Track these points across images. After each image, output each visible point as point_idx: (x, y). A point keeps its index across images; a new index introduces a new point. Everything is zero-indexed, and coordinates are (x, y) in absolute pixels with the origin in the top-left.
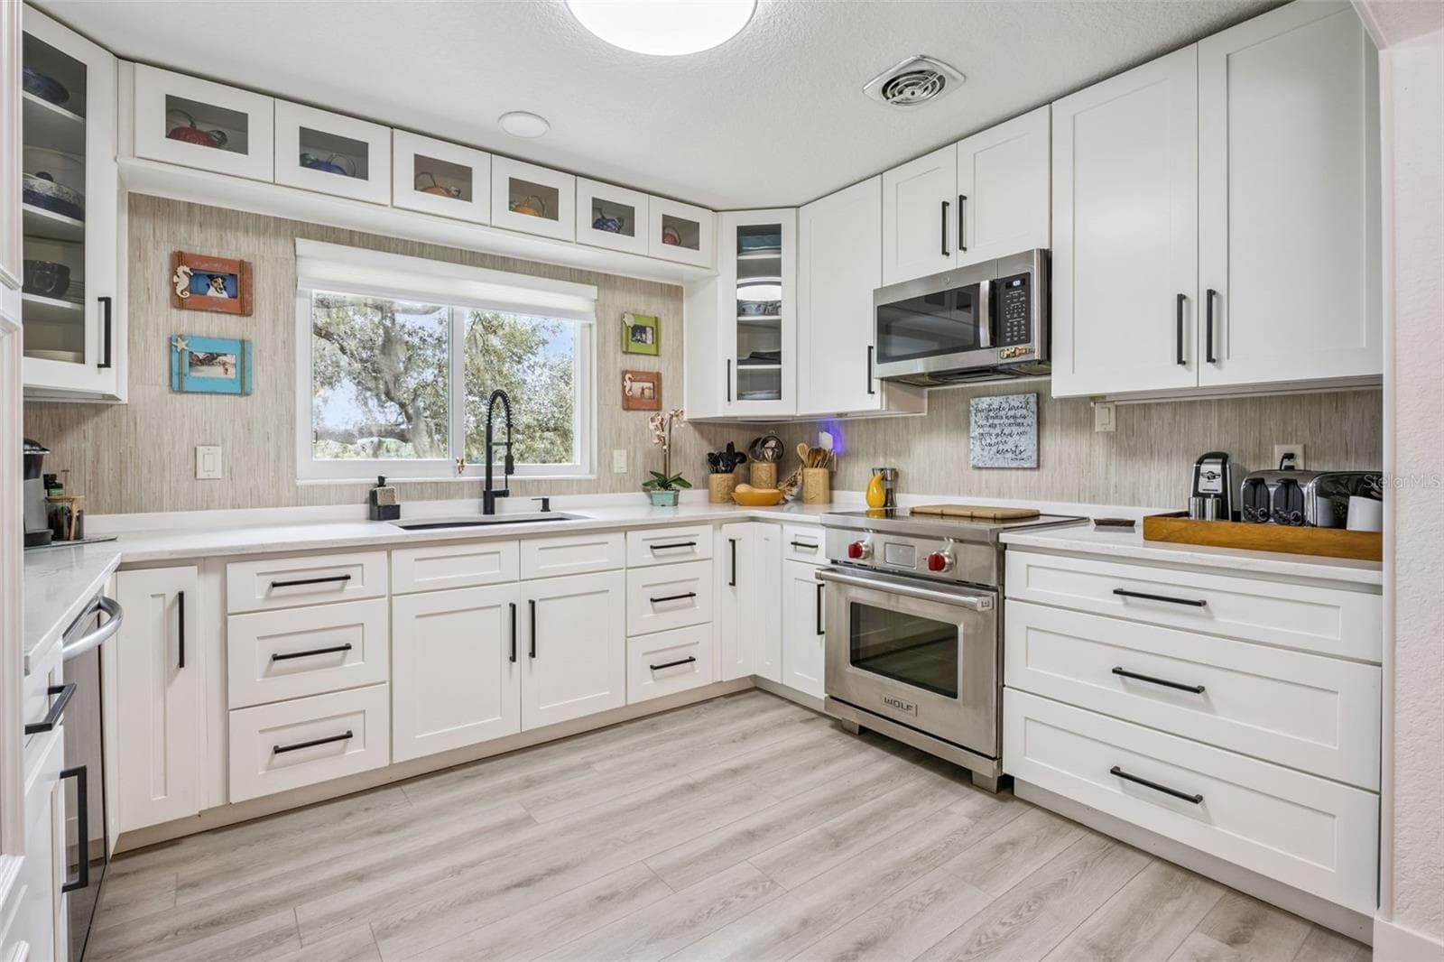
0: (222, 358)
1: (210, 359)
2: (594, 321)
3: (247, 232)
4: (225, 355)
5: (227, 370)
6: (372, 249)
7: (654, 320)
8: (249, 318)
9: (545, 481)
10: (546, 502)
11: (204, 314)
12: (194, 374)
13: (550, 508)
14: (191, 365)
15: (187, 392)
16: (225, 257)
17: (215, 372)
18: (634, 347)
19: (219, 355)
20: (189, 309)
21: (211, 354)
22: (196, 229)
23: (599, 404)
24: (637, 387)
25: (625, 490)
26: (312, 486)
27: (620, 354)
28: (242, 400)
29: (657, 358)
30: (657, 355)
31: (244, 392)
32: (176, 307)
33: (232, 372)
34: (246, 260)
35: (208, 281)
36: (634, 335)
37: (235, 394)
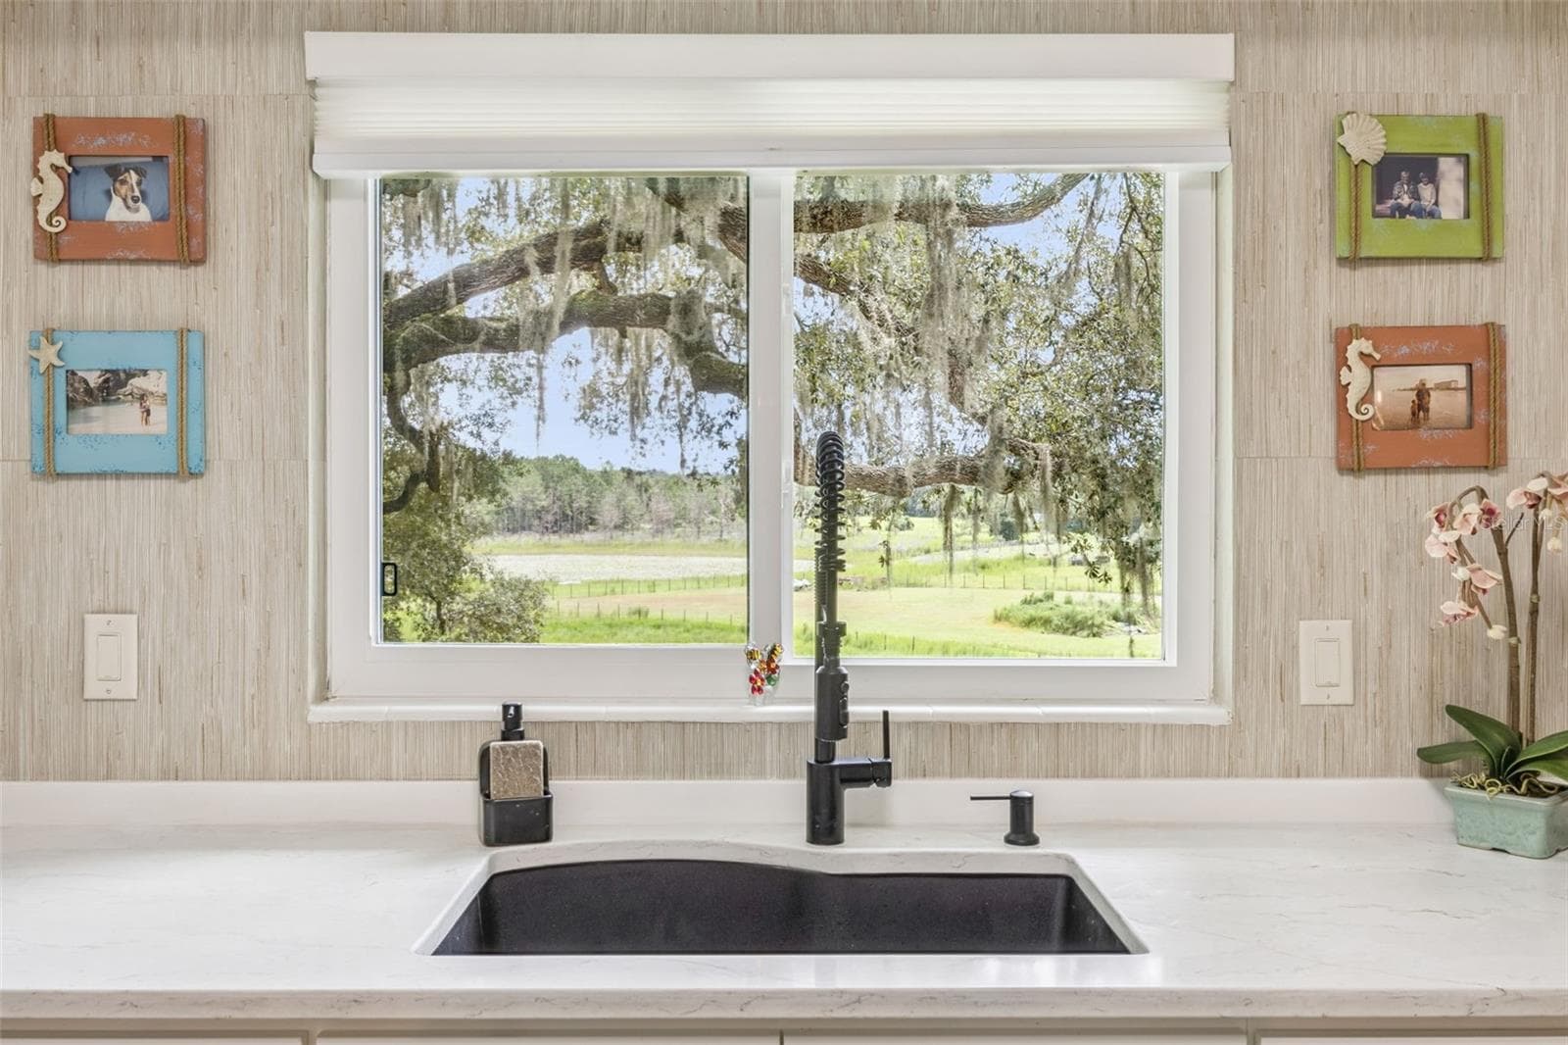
0: (137, 382)
1: (111, 387)
2: (1224, 163)
3: (197, 35)
4: (145, 373)
5: (148, 412)
6: (505, 31)
7: (1471, 126)
8: (200, 269)
9: (1037, 726)
10: (1021, 809)
11: (104, 268)
12: (78, 428)
13: (1037, 831)
14: (71, 404)
15: (68, 476)
16: (146, 116)
17: (119, 419)
18: (1382, 236)
19: (130, 375)
20: (72, 261)
21: (115, 372)
22: (87, 52)
23: (1238, 458)
24: (1394, 387)
25: (1345, 769)
26: (345, 725)
27: (1325, 267)
28: (186, 489)
29: (1485, 272)
30: (1486, 258)
31: (186, 471)
32: (45, 260)
33: (161, 415)
34: (192, 113)
35: (106, 182)
36: (1382, 193)
37: (168, 475)
